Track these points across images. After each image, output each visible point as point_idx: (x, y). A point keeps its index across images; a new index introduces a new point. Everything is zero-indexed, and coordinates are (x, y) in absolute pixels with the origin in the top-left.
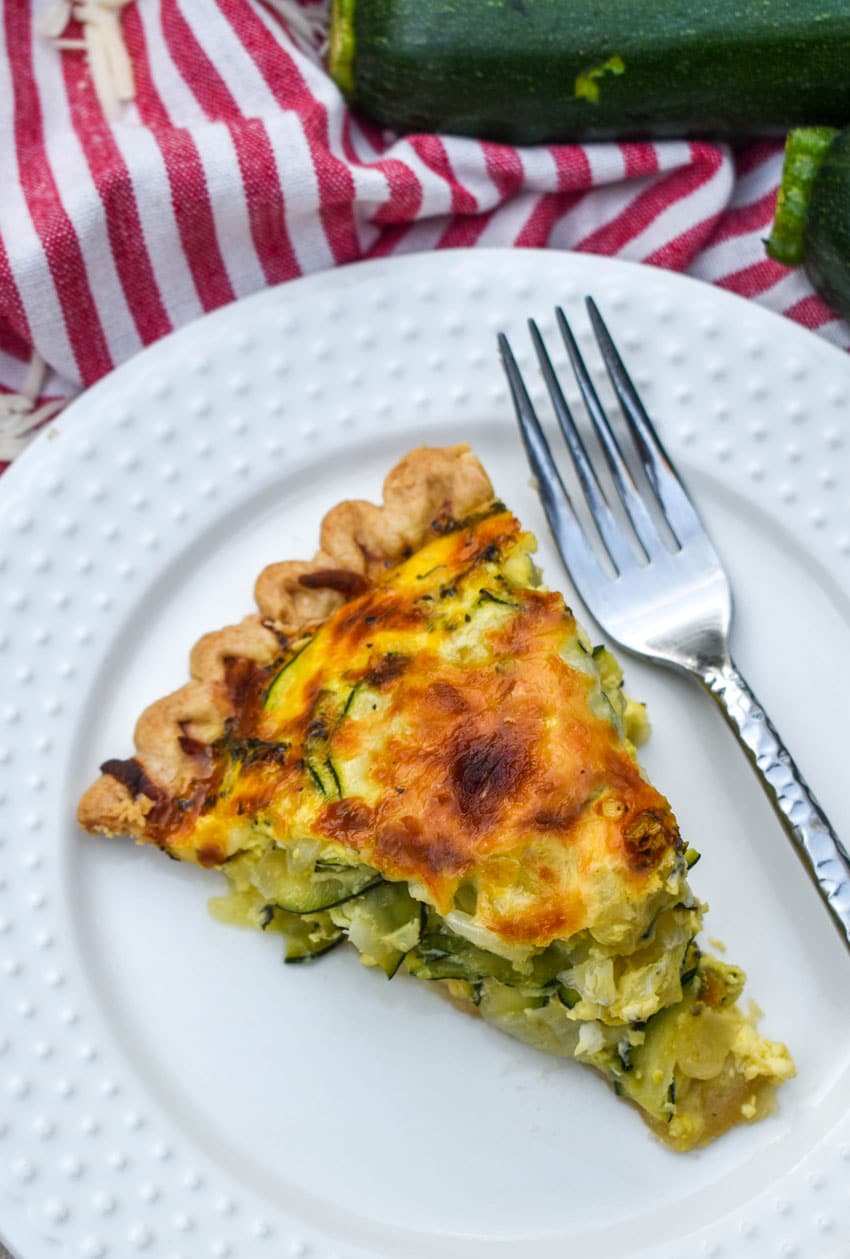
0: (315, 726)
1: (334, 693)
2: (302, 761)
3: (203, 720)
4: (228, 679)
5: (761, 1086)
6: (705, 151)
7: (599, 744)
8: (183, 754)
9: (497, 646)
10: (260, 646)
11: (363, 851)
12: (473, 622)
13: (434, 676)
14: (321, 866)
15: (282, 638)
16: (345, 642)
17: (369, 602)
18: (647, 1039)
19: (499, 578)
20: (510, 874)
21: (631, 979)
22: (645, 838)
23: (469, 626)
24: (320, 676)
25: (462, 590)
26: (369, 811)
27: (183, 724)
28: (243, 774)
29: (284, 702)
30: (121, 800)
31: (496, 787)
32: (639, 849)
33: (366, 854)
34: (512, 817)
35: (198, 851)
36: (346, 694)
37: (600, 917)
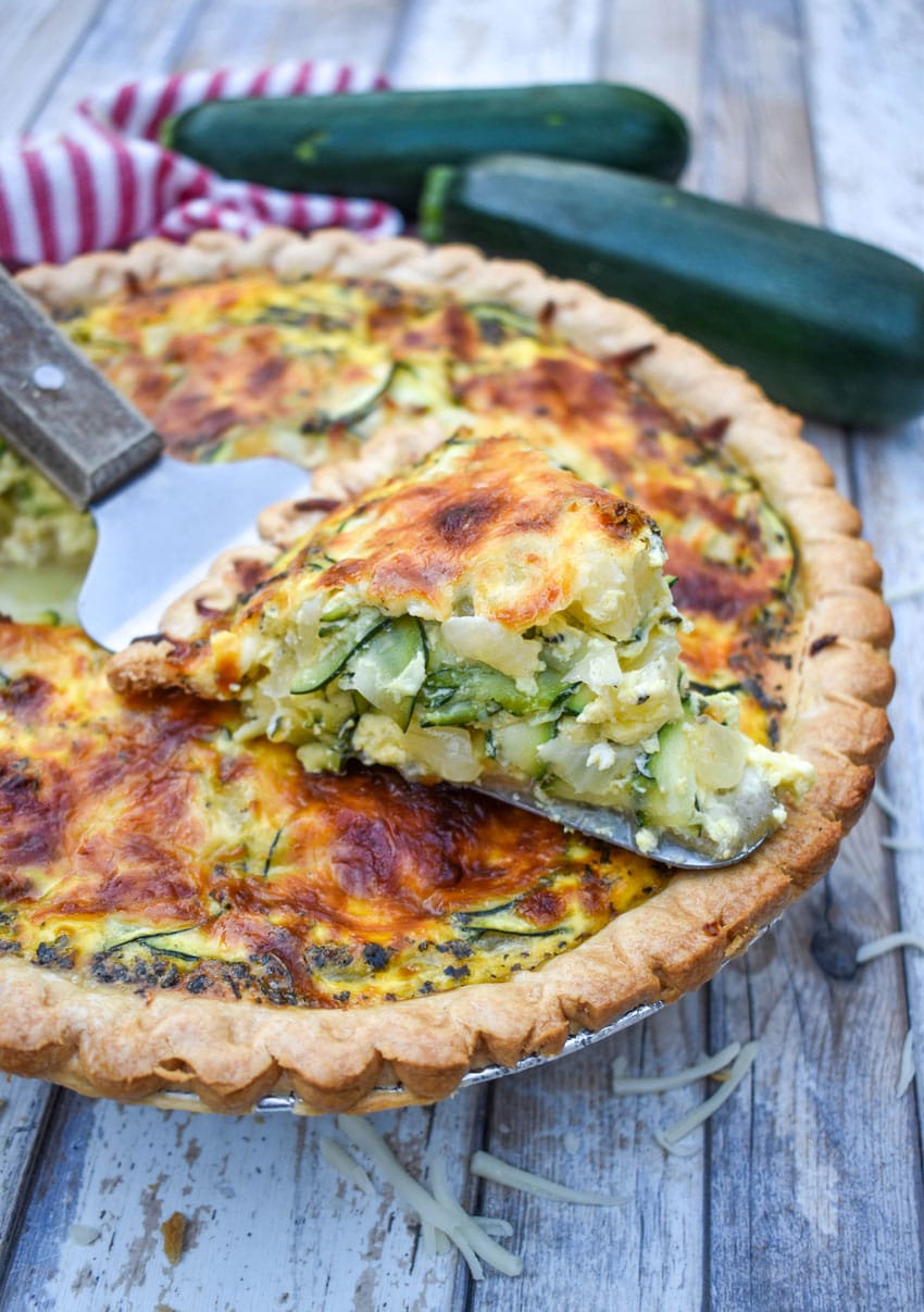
3: (216, 596)
18: (662, 747)
20: (501, 569)
27: (198, 601)
31: (477, 521)
32: (617, 521)
33: (364, 585)
34: (495, 529)
35: (216, 672)
36: (337, 527)
37: (591, 576)
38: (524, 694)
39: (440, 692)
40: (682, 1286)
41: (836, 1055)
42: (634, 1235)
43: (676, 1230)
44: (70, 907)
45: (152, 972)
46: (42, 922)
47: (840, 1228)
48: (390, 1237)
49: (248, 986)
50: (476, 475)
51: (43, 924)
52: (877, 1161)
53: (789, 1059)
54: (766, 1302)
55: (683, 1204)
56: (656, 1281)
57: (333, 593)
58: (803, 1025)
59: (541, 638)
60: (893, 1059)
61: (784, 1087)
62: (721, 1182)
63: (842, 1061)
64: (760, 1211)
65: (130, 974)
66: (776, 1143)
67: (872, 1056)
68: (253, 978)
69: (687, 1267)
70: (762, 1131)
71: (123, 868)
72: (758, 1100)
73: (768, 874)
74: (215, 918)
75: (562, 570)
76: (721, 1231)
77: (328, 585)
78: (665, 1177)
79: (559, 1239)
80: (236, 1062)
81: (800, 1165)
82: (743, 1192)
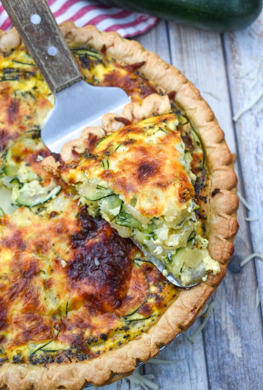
0: (107, 152)
1: (114, 145)
2: (101, 160)
3: (79, 147)
4: (89, 138)
7: (179, 169)
8: (72, 154)
9: (160, 141)
10: (99, 133)
11: (110, 183)
12: (155, 135)
13: (141, 145)
14: (98, 187)
15: (106, 132)
16: (121, 134)
17: (130, 127)
18: (176, 254)
19: (165, 126)
20: (147, 197)
21: (173, 236)
22: (184, 194)
23: (154, 135)
24: (112, 141)
25: (155, 128)
26: (114, 174)
27: (74, 147)
28: (86, 161)
29: (101, 146)
30: (52, 162)
31: (148, 174)
32: (182, 197)
34: (151, 182)
36: (117, 146)
38: (144, 228)
40: (202, 381)
41: (237, 300)
42: (187, 369)
43: (198, 365)
44: (17, 343)
45: (46, 359)
46: (11, 350)
47: (243, 354)
48: (122, 385)
49: (73, 357)
51: (12, 351)
52: (251, 332)
53: (223, 304)
54: (225, 381)
55: (199, 357)
56: (195, 381)
58: (226, 291)
60: (253, 297)
61: (223, 314)
62: (209, 348)
63: (239, 301)
64: (220, 354)
65: (41, 361)
66: (222, 332)
67: (247, 297)
68: (73, 354)
69: (203, 375)
70: (218, 329)
71: (27, 325)
72: (216, 320)
73: (206, 289)
74: (57, 335)
76: (211, 363)
78: (193, 350)
79: (167, 375)
80: (76, 383)
81: (230, 337)
82: (215, 349)
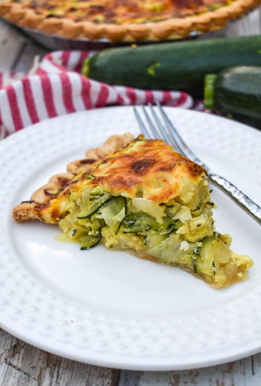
3: (52, 189)
4: (59, 181)
5: (242, 268)
6: (185, 95)
7: (176, 155)
8: (46, 195)
10: (69, 176)
15: (75, 175)
18: (203, 245)
20: (153, 183)
22: (195, 166)
26: (106, 177)
27: (46, 191)
31: (146, 167)
32: (194, 170)
33: (106, 185)
34: (152, 170)
35: (51, 213)
36: (96, 167)
37: (184, 188)
38: (159, 224)
39: (130, 222)
50: (146, 152)
57: (95, 187)
59: (166, 206)
75: (174, 185)
77: (94, 184)
